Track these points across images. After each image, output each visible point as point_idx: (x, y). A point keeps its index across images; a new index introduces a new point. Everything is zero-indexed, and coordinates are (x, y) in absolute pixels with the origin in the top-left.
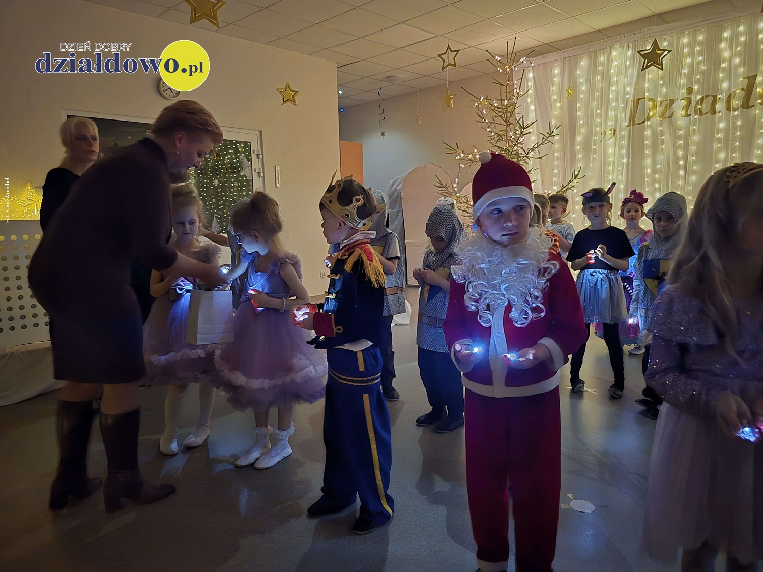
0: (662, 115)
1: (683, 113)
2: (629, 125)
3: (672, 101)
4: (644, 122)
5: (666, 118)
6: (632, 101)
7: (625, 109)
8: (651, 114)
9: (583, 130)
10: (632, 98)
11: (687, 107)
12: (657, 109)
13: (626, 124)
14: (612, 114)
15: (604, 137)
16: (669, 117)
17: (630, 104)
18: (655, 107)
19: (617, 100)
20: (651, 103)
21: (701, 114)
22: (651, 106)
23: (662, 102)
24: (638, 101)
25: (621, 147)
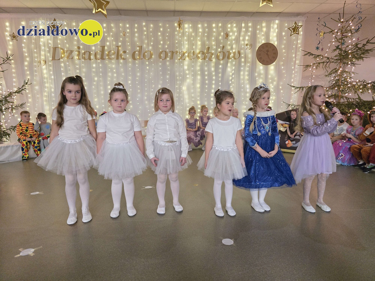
0: (68, 57)
1: (77, 58)
2: (53, 60)
3: (72, 52)
4: (59, 59)
5: (70, 59)
6: (52, 48)
7: (49, 52)
8: (63, 56)
9: (28, 59)
10: (52, 46)
11: (79, 55)
12: (65, 54)
13: (51, 59)
14: (43, 53)
15: (40, 64)
16: (71, 59)
17: (52, 49)
18: (64, 53)
19: (44, 46)
20: (62, 50)
21: (85, 59)
22: (62, 52)
23: (67, 51)
24: (55, 49)
25: (50, 70)
